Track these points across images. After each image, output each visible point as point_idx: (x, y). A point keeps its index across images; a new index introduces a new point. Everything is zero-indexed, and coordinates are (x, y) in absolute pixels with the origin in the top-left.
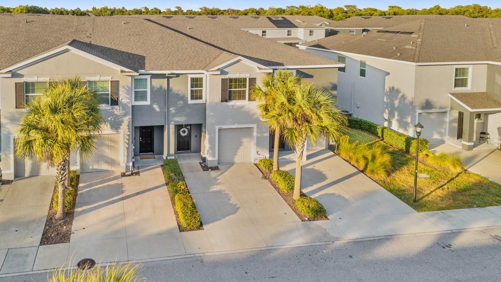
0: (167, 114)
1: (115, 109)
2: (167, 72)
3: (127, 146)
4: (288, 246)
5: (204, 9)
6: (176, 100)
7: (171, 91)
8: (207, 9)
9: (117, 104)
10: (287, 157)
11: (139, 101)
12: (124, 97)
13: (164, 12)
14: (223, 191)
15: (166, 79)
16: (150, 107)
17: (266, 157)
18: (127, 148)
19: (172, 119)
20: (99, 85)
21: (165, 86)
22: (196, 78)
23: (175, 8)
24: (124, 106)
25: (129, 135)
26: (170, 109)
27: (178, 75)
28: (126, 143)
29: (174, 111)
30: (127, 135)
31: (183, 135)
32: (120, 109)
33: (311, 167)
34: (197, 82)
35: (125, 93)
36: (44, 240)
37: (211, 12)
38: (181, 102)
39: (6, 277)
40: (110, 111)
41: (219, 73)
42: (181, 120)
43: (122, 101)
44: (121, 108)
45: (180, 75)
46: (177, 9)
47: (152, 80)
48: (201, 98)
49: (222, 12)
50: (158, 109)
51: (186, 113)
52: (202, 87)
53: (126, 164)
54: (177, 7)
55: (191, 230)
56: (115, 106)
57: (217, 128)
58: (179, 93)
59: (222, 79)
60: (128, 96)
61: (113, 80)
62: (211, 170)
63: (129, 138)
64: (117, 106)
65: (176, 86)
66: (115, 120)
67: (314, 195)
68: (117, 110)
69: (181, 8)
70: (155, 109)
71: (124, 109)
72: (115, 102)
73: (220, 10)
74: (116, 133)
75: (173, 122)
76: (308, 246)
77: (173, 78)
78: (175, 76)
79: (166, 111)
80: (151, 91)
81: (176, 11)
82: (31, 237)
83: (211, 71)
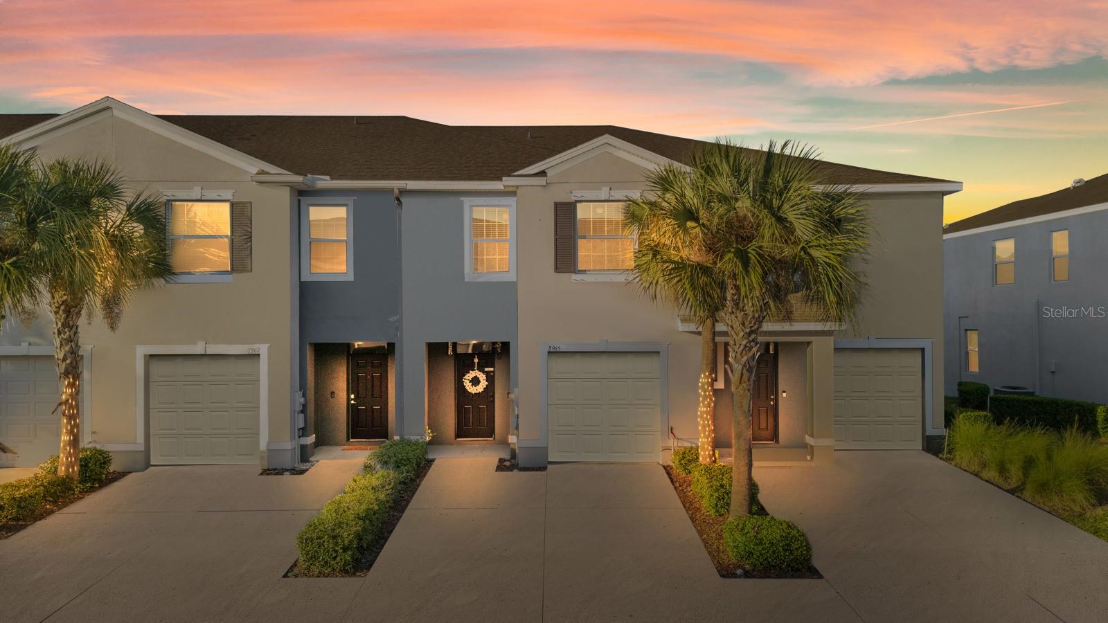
48: (503, 267)
56: (242, 274)
59: (556, 204)
61: (236, 200)
62: (520, 471)
83: (518, 176)
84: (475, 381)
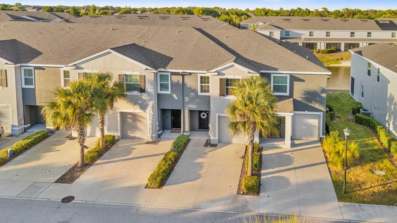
0: (182, 101)
1: (143, 95)
2: (181, 71)
3: (151, 122)
4: (207, 210)
5: (346, 10)
6: (189, 92)
7: (186, 85)
8: (348, 10)
9: (144, 92)
10: (276, 143)
11: (163, 90)
12: (149, 88)
13: (312, 12)
14: (201, 163)
15: (181, 76)
16: (170, 96)
17: (256, 142)
18: (152, 124)
19: (186, 106)
20: (133, 77)
21: (181, 81)
22: (204, 77)
23: (321, 9)
24: (149, 94)
25: (153, 115)
26: (185, 98)
27: (190, 74)
28: (151, 120)
29: (187, 100)
30: (151, 114)
31: (203, 117)
32: (146, 96)
33: (290, 153)
34: (204, 80)
35: (150, 85)
36: (60, 180)
37: (353, 12)
38: (192, 94)
39: (18, 199)
40: (140, 96)
41: (216, 74)
42: (194, 107)
43: (148, 90)
44: (147, 94)
45: (192, 74)
46: (323, 10)
47: (172, 76)
48: (208, 91)
49: (362, 12)
50: (176, 98)
51: (196, 102)
52: (209, 84)
53: (151, 135)
54: (323, 8)
55: (153, 188)
56: (143, 93)
57: (217, 115)
58: (192, 86)
59: (220, 79)
60: (152, 87)
61: (141, 75)
62: (210, 147)
63: (153, 117)
64: (145, 94)
65: (189, 81)
66: (143, 103)
67: (267, 176)
68: (144, 96)
69: (327, 9)
70: (174, 97)
71: (149, 96)
72: (142, 91)
73: (361, 11)
74: (144, 112)
75: (187, 108)
76: (221, 212)
77: (187, 76)
78: (188, 74)
79: (182, 99)
80: (171, 84)
81: (323, 11)
82: (54, 177)
83: (210, 72)
84: (204, 115)
